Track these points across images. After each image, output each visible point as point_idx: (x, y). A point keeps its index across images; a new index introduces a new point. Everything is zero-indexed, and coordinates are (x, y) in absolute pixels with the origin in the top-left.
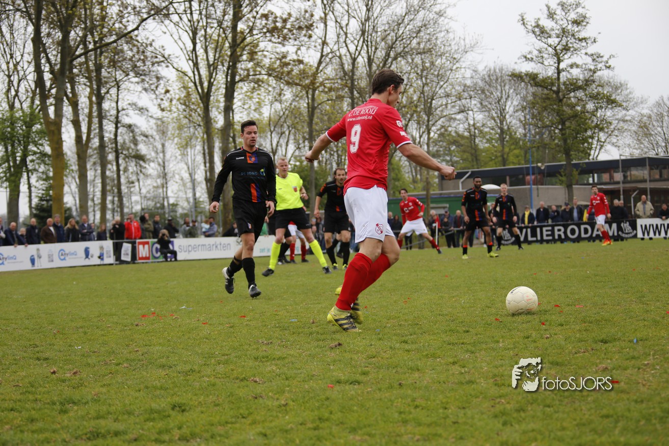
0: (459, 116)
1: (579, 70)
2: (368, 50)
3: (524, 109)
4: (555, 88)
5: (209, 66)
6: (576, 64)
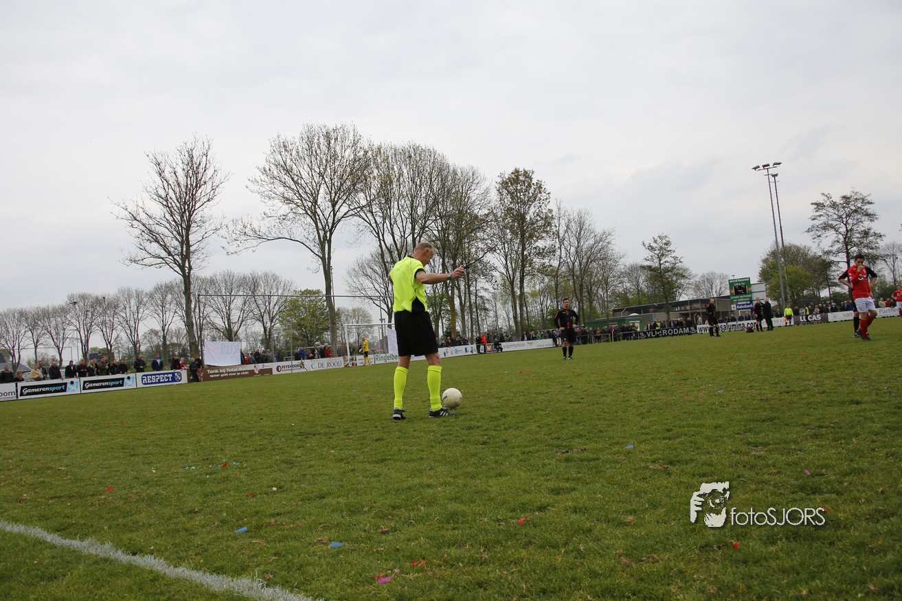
0: (619, 285)
1: (669, 263)
2: (579, 259)
3: (647, 281)
4: (659, 271)
5: (513, 270)
6: (667, 261)
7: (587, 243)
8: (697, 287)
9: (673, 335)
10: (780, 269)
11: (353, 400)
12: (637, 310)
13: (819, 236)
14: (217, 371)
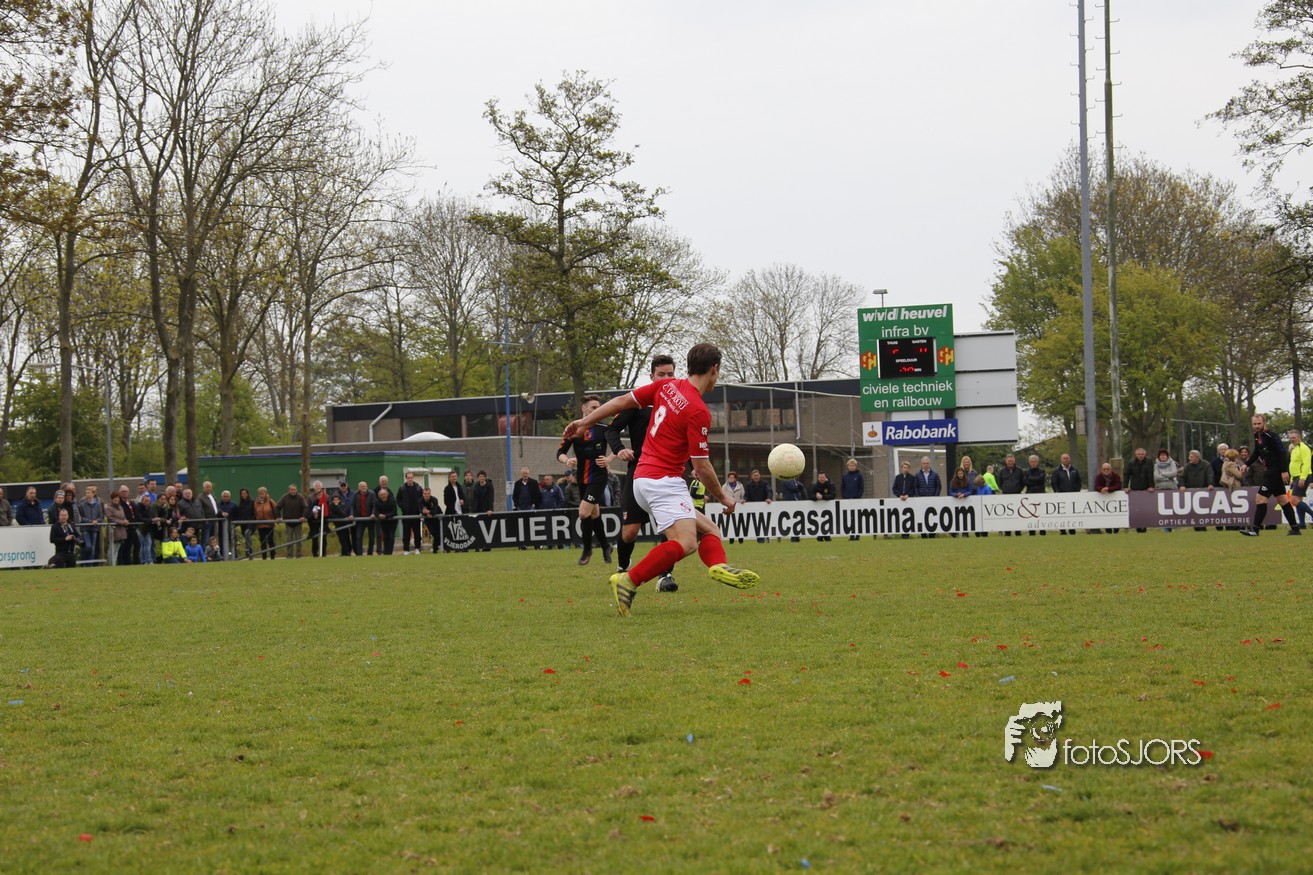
0: (369, 297)
1: (599, 215)
2: (185, 157)
3: (495, 286)
4: (554, 248)
6: (595, 204)
10: (1086, 274)
12: (443, 418)
13: (1274, 141)
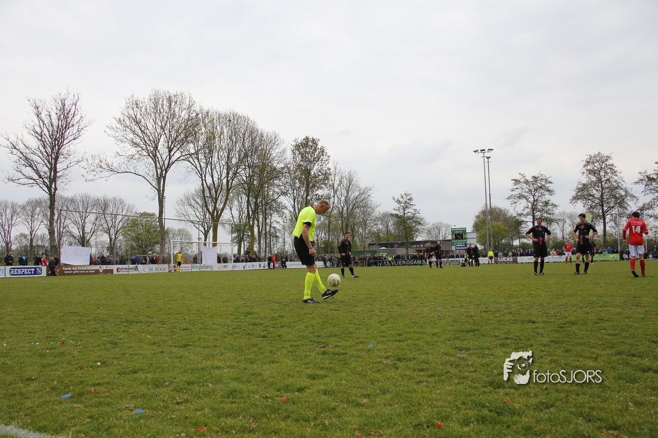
0: (374, 226)
2: (347, 205)
4: (403, 219)
6: (410, 212)
7: (353, 194)
8: (429, 232)
9: (410, 265)
10: (487, 223)
11: (171, 297)
12: (386, 245)
13: (515, 203)
14: (70, 269)
